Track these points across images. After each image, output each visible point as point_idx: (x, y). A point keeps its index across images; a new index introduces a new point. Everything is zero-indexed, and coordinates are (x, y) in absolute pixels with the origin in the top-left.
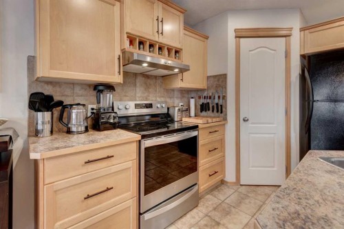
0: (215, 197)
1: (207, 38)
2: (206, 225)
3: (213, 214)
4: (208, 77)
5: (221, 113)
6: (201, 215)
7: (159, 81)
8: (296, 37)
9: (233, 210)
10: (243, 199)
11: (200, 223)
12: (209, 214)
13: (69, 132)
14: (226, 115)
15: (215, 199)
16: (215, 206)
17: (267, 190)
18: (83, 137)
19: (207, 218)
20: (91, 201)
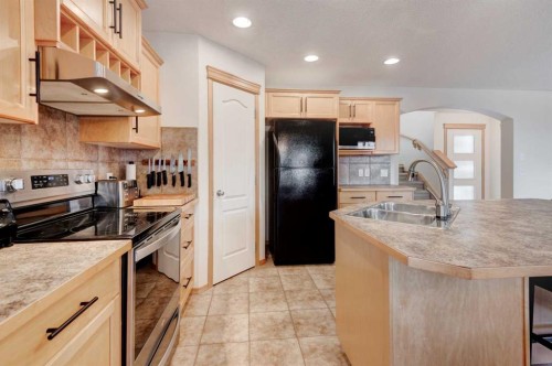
0: (194, 316)
1: (161, 62)
2: (209, 357)
3: (206, 338)
4: (163, 129)
5: (189, 186)
6: (193, 349)
7: (71, 125)
8: (262, 97)
9: (225, 318)
10: (226, 300)
11: (198, 360)
12: (203, 341)
14: (197, 189)
15: (196, 318)
16: (201, 327)
17: (242, 278)
19: (203, 347)
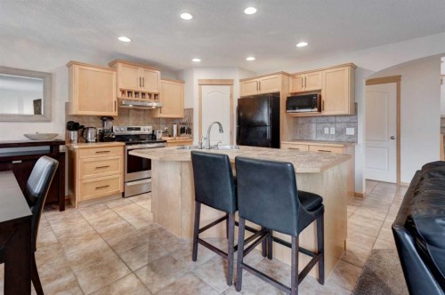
1: (184, 83)
4: (185, 110)
5: (190, 134)
7: (142, 113)
8: (237, 84)
13: (87, 142)
14: (193, 135)
18: (94, 145)
20: (100, 170)
